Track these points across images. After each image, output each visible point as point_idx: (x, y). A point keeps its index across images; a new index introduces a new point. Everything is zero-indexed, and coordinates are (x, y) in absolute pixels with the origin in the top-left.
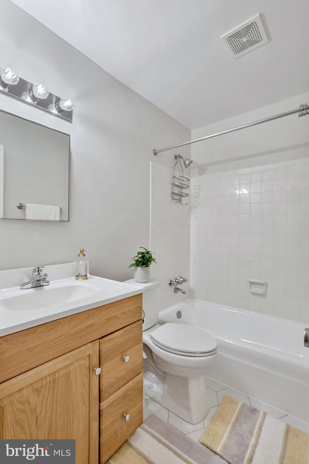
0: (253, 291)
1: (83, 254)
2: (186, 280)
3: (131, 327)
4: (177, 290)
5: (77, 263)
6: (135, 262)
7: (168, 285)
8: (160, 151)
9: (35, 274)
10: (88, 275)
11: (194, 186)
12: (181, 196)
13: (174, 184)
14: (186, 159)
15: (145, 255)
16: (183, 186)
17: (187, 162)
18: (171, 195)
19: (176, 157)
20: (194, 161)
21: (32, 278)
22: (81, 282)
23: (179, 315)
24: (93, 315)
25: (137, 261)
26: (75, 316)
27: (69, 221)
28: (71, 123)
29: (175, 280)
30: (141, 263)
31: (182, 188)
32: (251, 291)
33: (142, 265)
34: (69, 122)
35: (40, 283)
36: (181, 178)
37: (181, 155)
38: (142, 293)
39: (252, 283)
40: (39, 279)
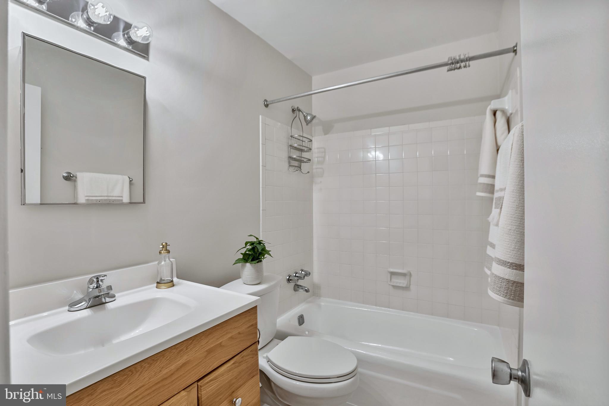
0: (395, 284)
1: (166, 250)
2: (310, 273)
3: (242, 356)
4: (297, 287)
5: (159, 264)
6: (241, 257)
7: (286, 281)
8: (273, 102)
9: (91, 286)
10: (175, 280)
11: (317, 148)
12: (301, 161)
13: (291, 146)
14: (308, 114)
15: (256, 246)
16: (303, 148)
17: (309, 118)
18: (287, 160)
19: (293, 111)
20: (317, 116)
21: (88, 293)
22: (164, 293)
23: (301, 320)
24: (187, 349)
25: (244, 255)
26: (160, 355)
27: (144, 202)
28: (148, 59)
29: (294, 275)
30: (251, 258)
31: (302, 151)
32: (392, 284)
33: (252, 261)
34: (144, 59)
35: (101, 299)
36: (301, 138)
37: (301, 108)
38: (257, 306)
39: (393, 274)
40: (98, 294)
